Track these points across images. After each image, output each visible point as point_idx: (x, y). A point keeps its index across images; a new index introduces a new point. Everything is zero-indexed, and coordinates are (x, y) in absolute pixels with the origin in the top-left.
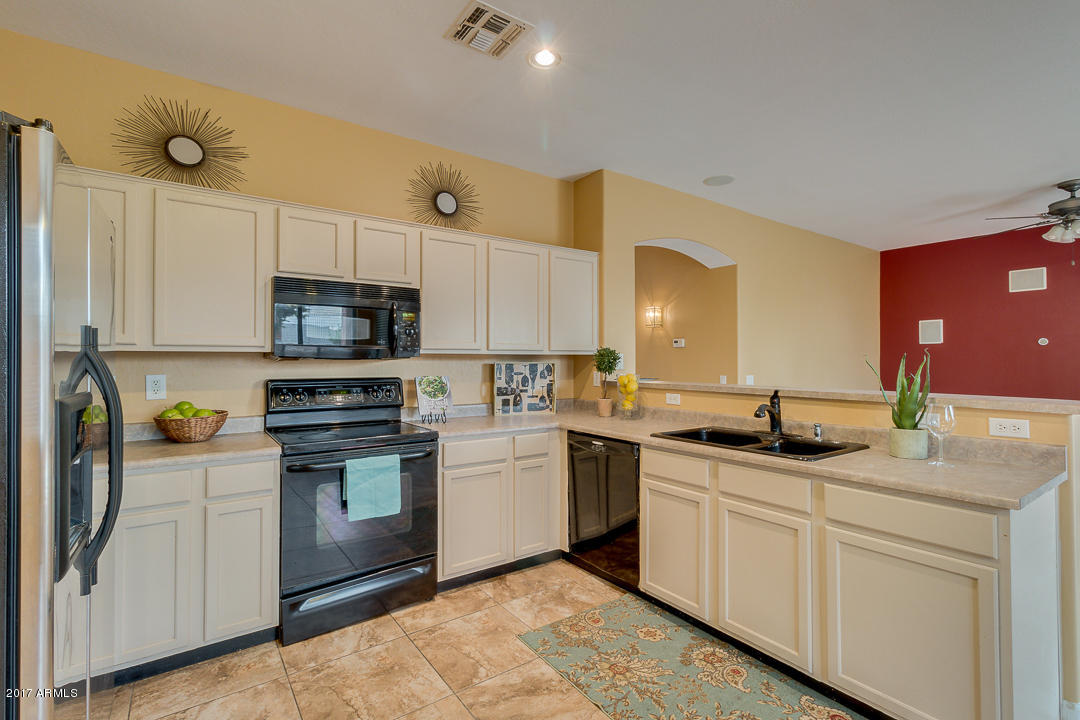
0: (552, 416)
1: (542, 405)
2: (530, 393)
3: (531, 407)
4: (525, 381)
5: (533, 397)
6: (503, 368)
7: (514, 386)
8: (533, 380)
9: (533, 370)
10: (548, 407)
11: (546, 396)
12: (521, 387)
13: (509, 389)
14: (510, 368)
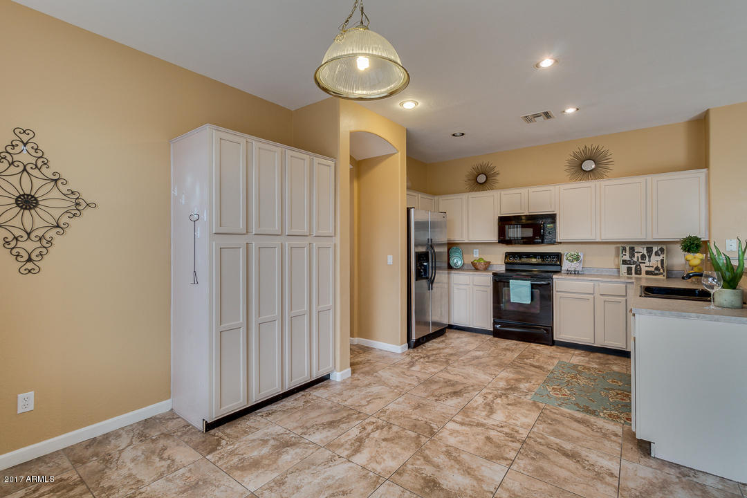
0: (663, 280)
1: (656, 272)
2: (647, 264)
3: (648, 273)
4: (643, 257)
5: (649, 267)
6: (627, 249)
7: (635, 259)
8: (650, 257)
9: (650, 250)
10: (662, 274)
11: (660, 266)
12: (640, 260)
13: (632, 261)
14: (632, 249)
